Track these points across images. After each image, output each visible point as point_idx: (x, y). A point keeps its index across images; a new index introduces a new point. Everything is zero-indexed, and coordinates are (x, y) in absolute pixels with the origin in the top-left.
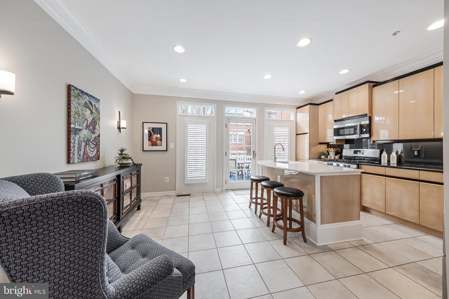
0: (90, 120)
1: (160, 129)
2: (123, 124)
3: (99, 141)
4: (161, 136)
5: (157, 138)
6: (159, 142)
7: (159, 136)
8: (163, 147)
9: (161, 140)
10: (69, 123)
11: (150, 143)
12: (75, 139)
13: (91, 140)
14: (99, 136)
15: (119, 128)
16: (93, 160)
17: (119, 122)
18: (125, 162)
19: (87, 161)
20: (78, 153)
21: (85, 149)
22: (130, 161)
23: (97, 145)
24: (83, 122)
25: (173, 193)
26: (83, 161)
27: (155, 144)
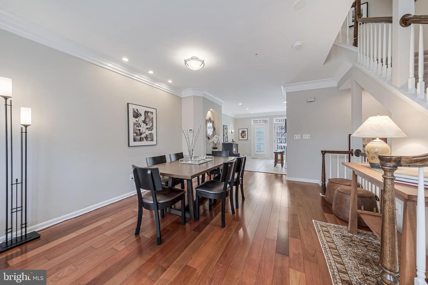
1: (245, 131)
2: (233, 131)
6: (244, 136)
9: (245, 135)
10: (223, 133)
11: (241, 137)
12: (224, 137)
15: (232, 132)
22: (235, 143)
23: (227, 138)
25: (250, 157)
27: (243, 137)
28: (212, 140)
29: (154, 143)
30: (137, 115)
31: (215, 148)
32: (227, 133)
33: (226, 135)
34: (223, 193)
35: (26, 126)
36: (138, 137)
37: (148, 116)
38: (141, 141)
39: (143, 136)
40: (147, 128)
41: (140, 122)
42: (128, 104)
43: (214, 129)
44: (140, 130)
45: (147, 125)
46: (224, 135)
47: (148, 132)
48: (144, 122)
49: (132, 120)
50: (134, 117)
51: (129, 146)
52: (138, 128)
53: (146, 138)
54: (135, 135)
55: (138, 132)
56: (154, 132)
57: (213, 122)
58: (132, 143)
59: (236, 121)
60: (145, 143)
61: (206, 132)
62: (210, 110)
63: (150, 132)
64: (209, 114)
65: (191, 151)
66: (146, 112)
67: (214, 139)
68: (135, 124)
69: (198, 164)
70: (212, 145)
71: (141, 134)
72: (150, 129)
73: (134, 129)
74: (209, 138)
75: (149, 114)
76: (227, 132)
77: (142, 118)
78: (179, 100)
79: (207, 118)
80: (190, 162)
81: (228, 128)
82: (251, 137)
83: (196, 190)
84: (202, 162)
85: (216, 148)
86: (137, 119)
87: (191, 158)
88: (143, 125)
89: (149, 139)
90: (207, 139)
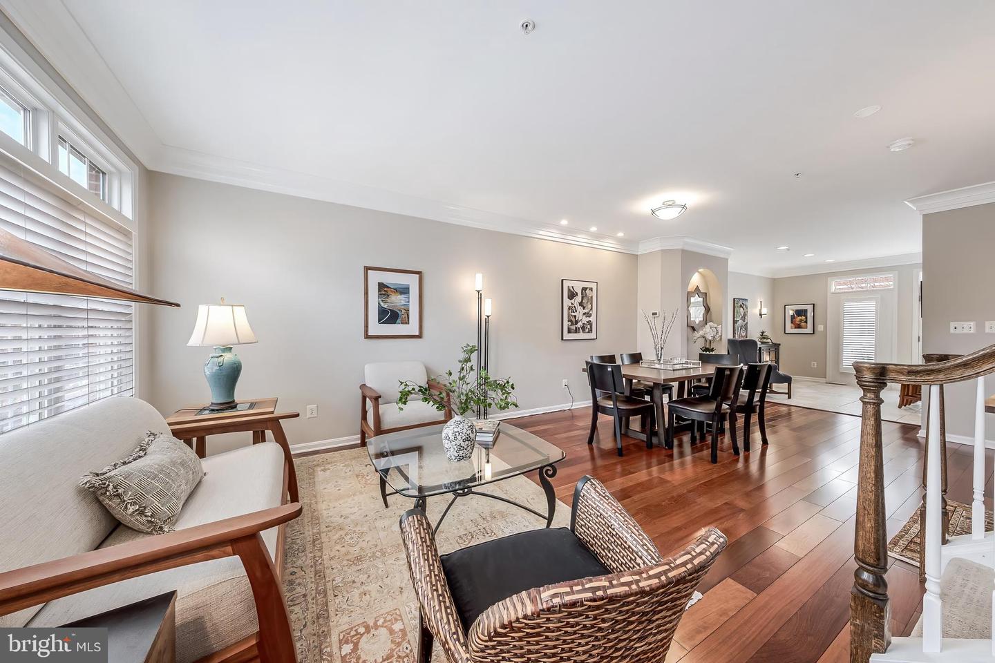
0: (742, 313)
1: (806, 311)
2: (764, 311)
4: (806, 318)
5: (801, 321)
6: (803, 324)
7: (803, 317)
8: (809, 330)
9: (806, 322)
10: (734, 318)
11: (793, 325)
12: (737, 325)
14: (747, 323)
15: (761, 315)
17: (760, 310)
18: (765, 340)
22: (769, 341)
23: (746, 329)
24: (740, 316)
25: (823, 380)
27: (799, 326)
28: (701, 333)
29: (593, 336)
30: (572, 295)
31: (707, 350)
32: (744, 317)
33: (740, 321)
34: (714, 413)
35: (488, 317)
36: (573, 327)
37: (586, 295)
38: (576, 332)
39: (580, 325)
40: (584, 314)
41: (575, 305)
42: (562, 280)
43: (708, 309)
44: (575, 316)
45: (584, 308)
46: (735, 322)
47: (585, 320)
48: (581, 304)
49: (567, 302)
50: (569, 298)
51: (562, 339)
52: (573, 314)
53: (583, 328)
54: (570, 323)
55: (573, 319)
56: (592, 319)
57: (705, 296)
58: (567, 336)
59: (775, 285)
60: (581, 335)
61: (688, 317)
62: (700, 273)
63: (588, 319)
64: (696, 280)
65: (660, 349)
66: (584, 289)
67: (708, 331)
68: (569, 308)
69: (671, 369)
70: (700, 344)
71: (577, 322)
72: (588, 315)
73: (569, 316)
74: (693, 329)
75: (587, 291)
76: (745, 315)
77: (578, 299)
78: (633, 259)
79: (691, 287)
80: (657, 366)
81: (748, 304)
82: (825, 327)
83: (669, 406)
84: (678, 367)
85: (712, 350)
86: (572, 301)
87: (659, 360)
88: (580, 309)
89: (587, 330)
90: (690, 330)
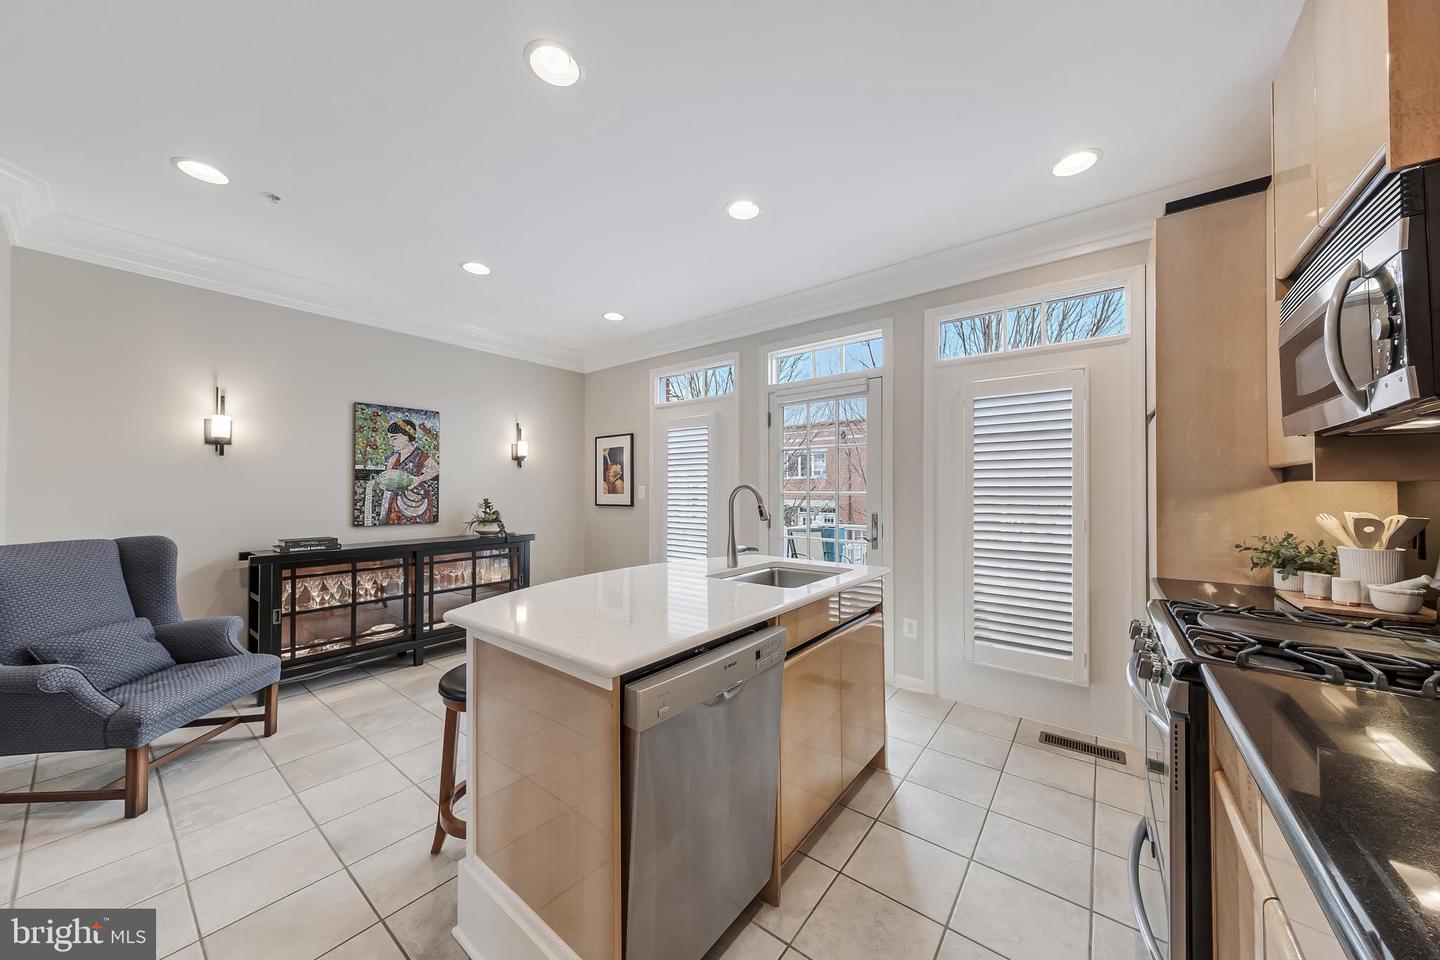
0: (406, 452)
1: (619, 451)
3: (438, 488)
4: (622, 468)
5: (616, 474)
6: (619, 483)
7: (618, 468)
9: (622, 478)
11: (606, 485)
13: (412, 487)
14: (436, 478)
15: (516, 458)
16: (417, 523)
19: (398, 524)
20: (374, 511)
21: (391, 504)
23: (431, 496)
24: (387, 459)
26: (387, 522)
27: (612, 489)
82: (647, 491)
